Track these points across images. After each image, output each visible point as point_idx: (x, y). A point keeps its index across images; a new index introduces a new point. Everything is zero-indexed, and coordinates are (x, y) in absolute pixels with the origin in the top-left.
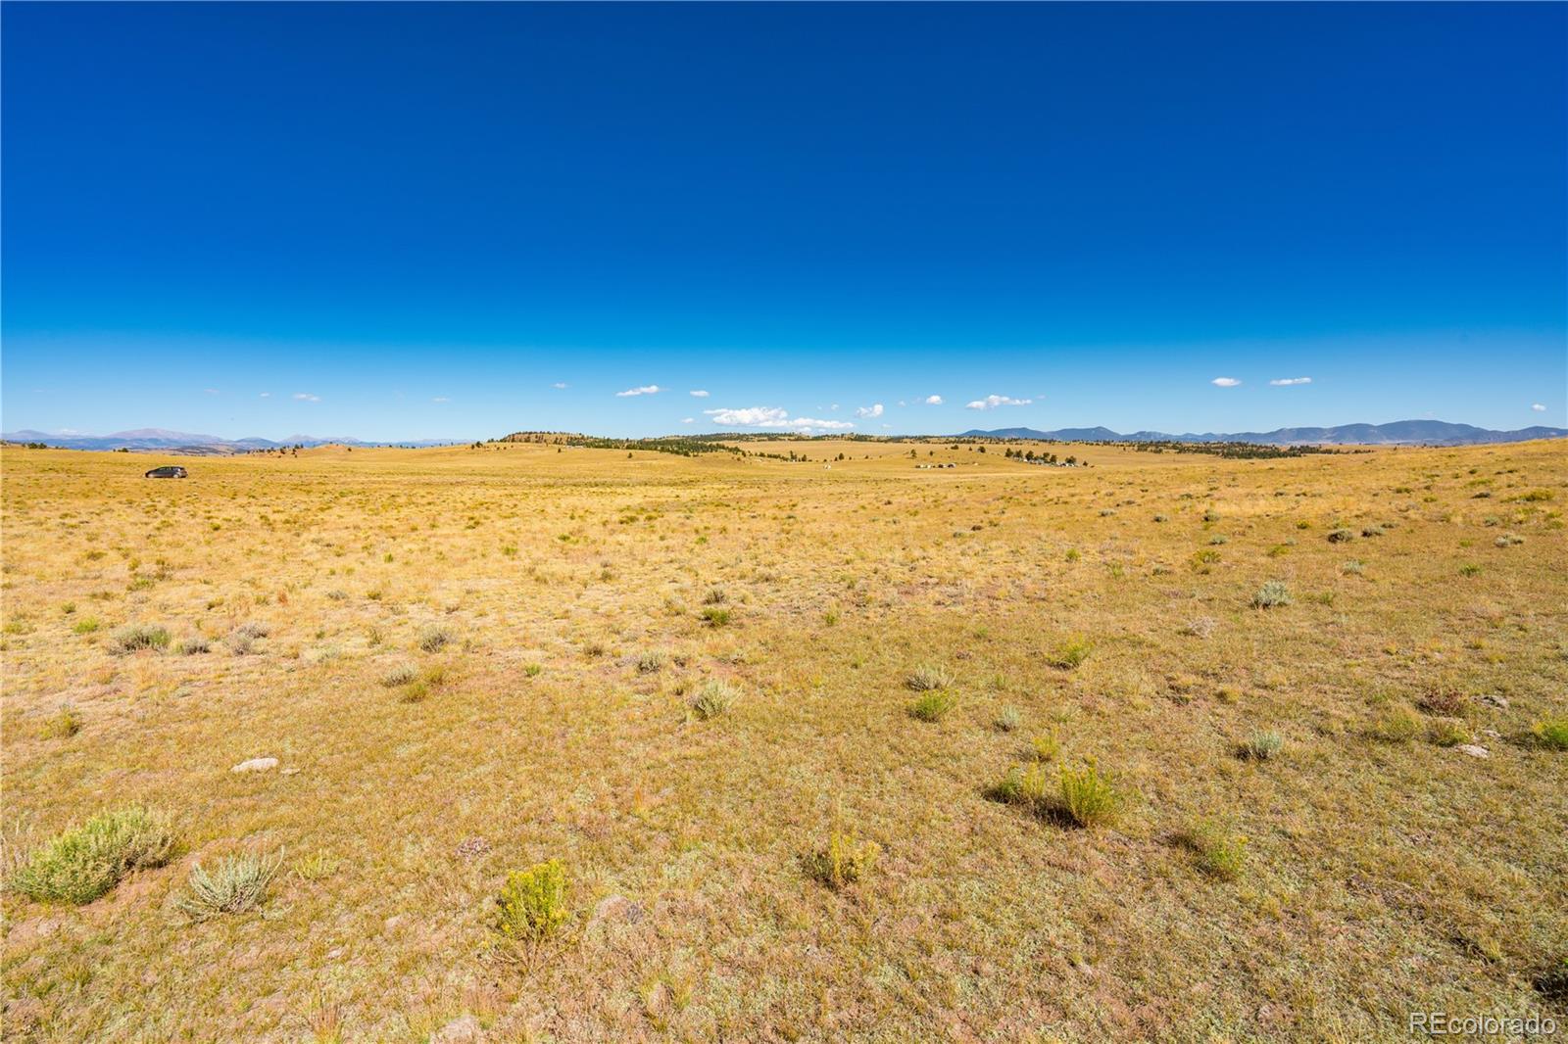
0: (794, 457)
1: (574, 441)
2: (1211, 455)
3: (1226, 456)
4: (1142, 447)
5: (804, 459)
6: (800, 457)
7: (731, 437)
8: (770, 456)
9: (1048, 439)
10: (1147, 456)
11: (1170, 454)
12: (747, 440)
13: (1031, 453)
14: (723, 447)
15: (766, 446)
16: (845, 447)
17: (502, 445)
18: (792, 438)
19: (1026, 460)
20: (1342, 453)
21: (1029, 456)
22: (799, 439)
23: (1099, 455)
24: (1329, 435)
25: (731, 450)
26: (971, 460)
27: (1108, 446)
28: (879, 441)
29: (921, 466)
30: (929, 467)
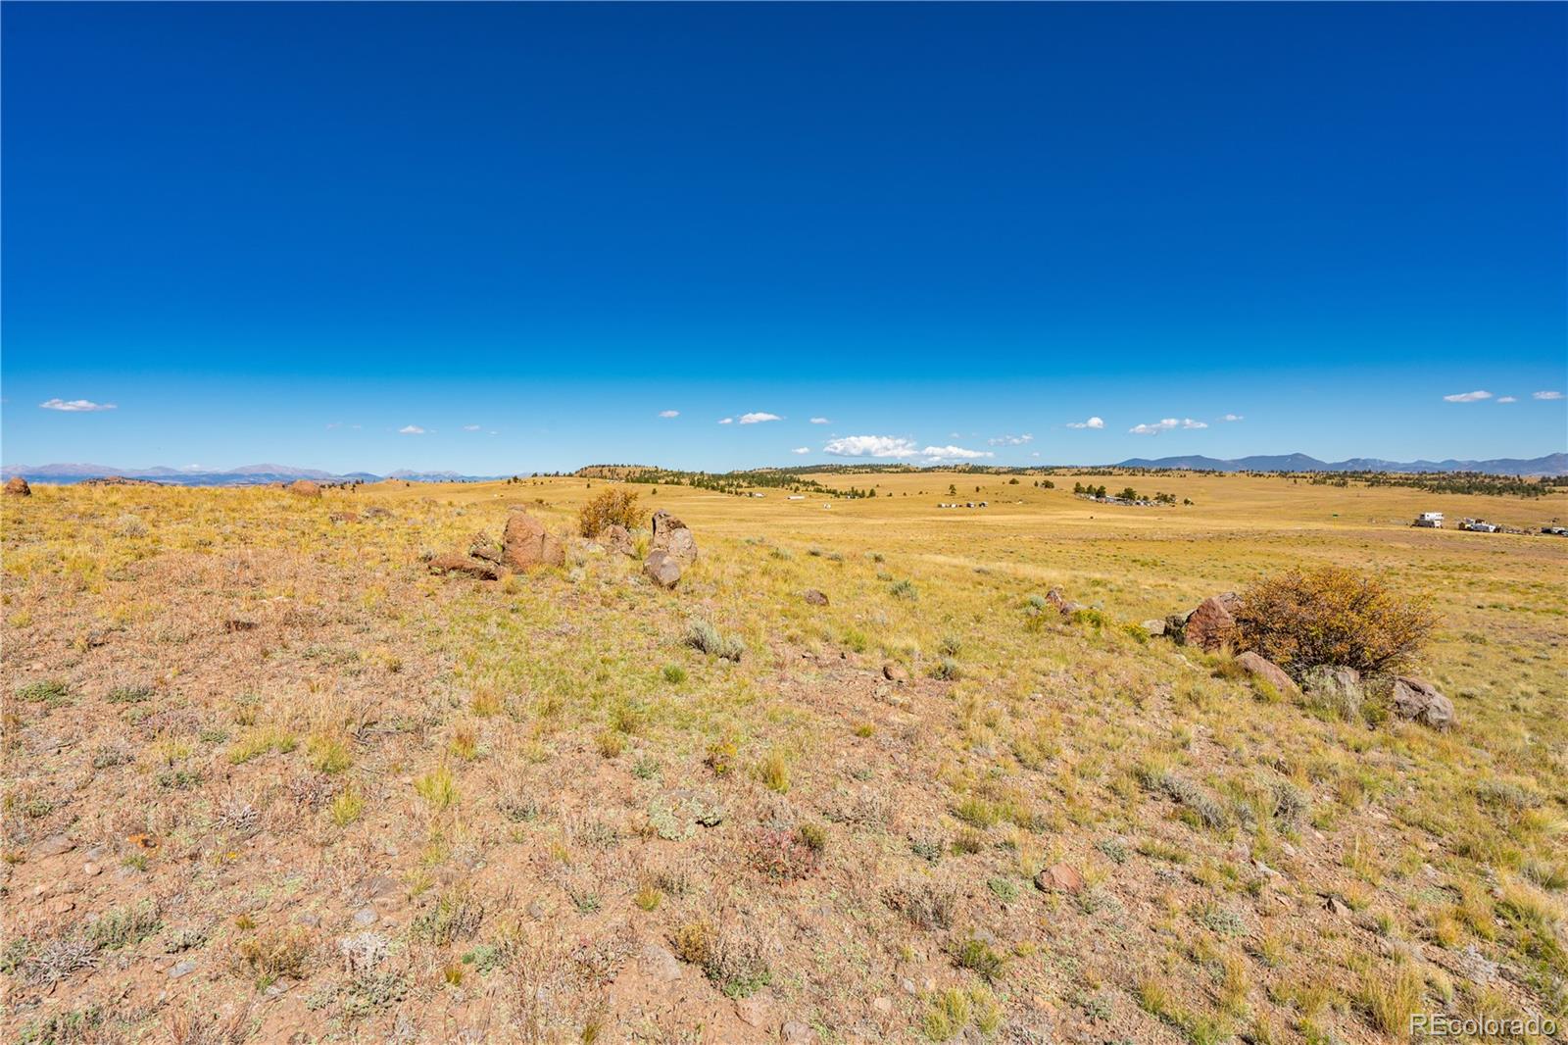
19: (1093, 498)
21: (1100, 493)
29: (943, 505)
30: (953, 506)
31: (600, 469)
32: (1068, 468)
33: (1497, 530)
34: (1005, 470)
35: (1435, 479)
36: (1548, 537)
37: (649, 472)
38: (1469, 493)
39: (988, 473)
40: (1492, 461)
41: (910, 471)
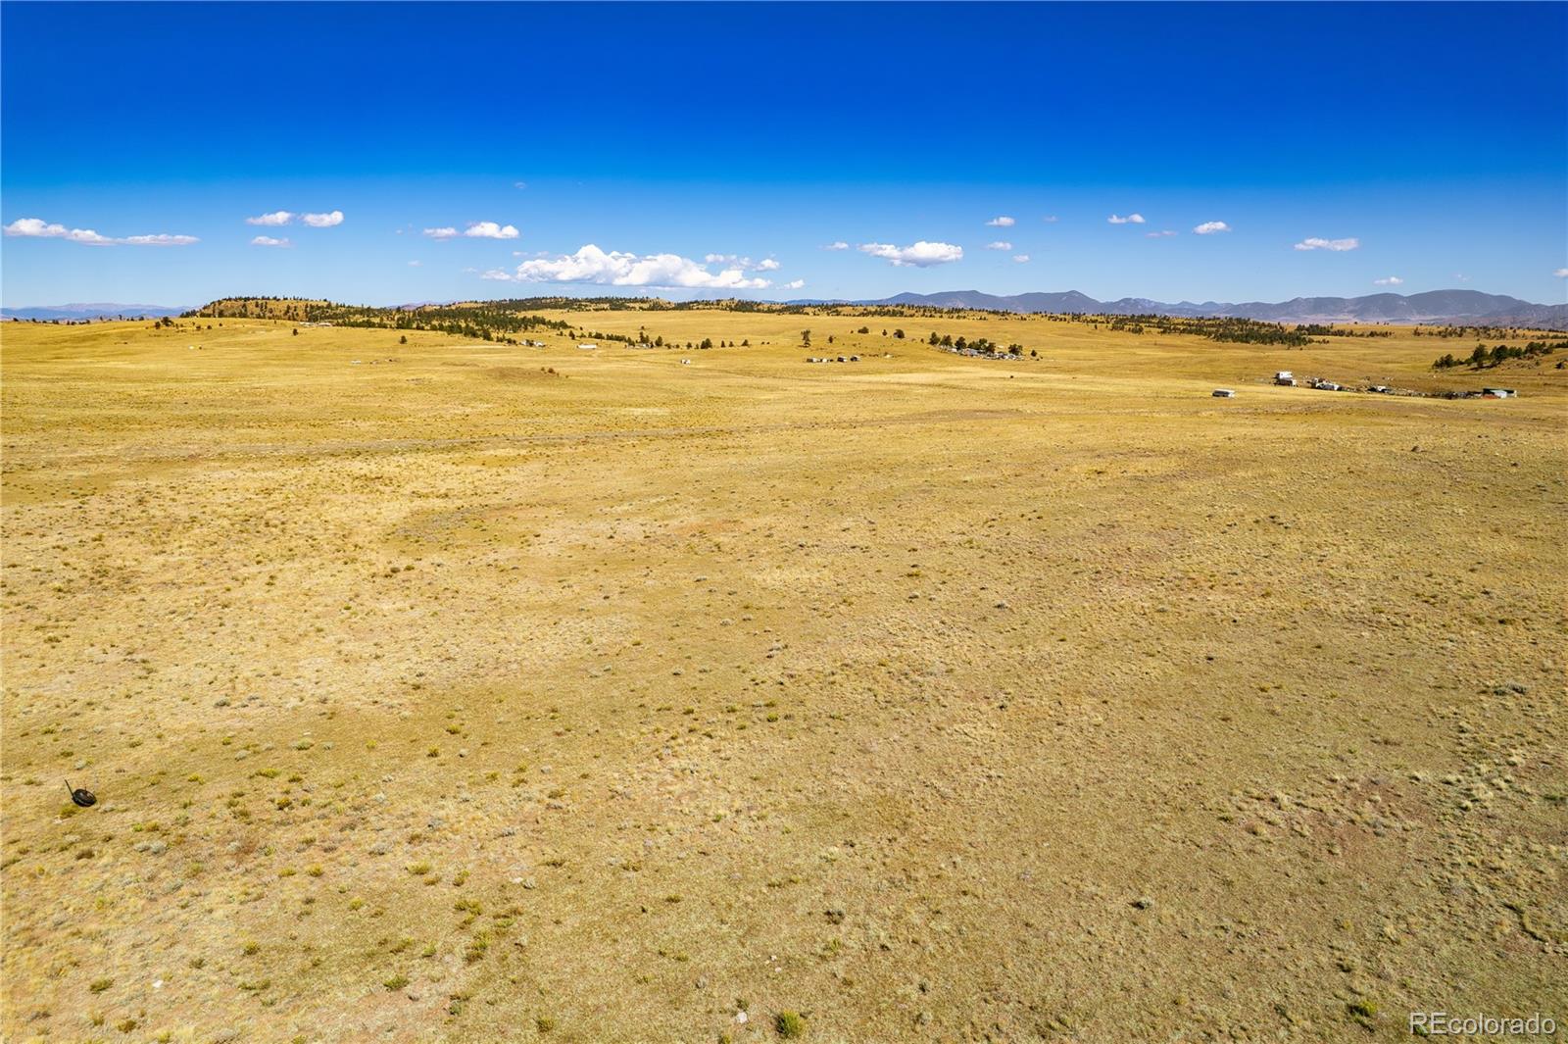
0: (644, 340)
1: (317, 313)
2: (1202, 337)
3: (1220, 337)
4: (1119, 324)
5: (659, 343)
6: (653, 338)
7: (555, 304)
8: (610, 338)
9: (1000, 310)
10: (1125, 338)
11: (1153, 334)
12: (580, 308)
13: (962, 339)
14: (543, 322)
15: (607, 318)
16: (719, 324)
17: (204, 322)
18: (645, 306)
19: (955, 350)
20: (1357, 336)
21: (960, 344)
22: (656, 307)
23: (1064, 335)
24: (1351, 308)
25: (554, 326)
26: (883, 350)
27: (1076, 322)
28: (770, 311)
29: (815, 360)
30: (825, 360)
31: (242, 302)
32: (853, 305)
33: (1340, 389)
34: (778, 307)
35: (1212, 326)
36: (1375, 395)
37: (319, 308)
38: (1248, 342)
39: (759, 311)
40: (1245, 305)
41: (662, 308)
